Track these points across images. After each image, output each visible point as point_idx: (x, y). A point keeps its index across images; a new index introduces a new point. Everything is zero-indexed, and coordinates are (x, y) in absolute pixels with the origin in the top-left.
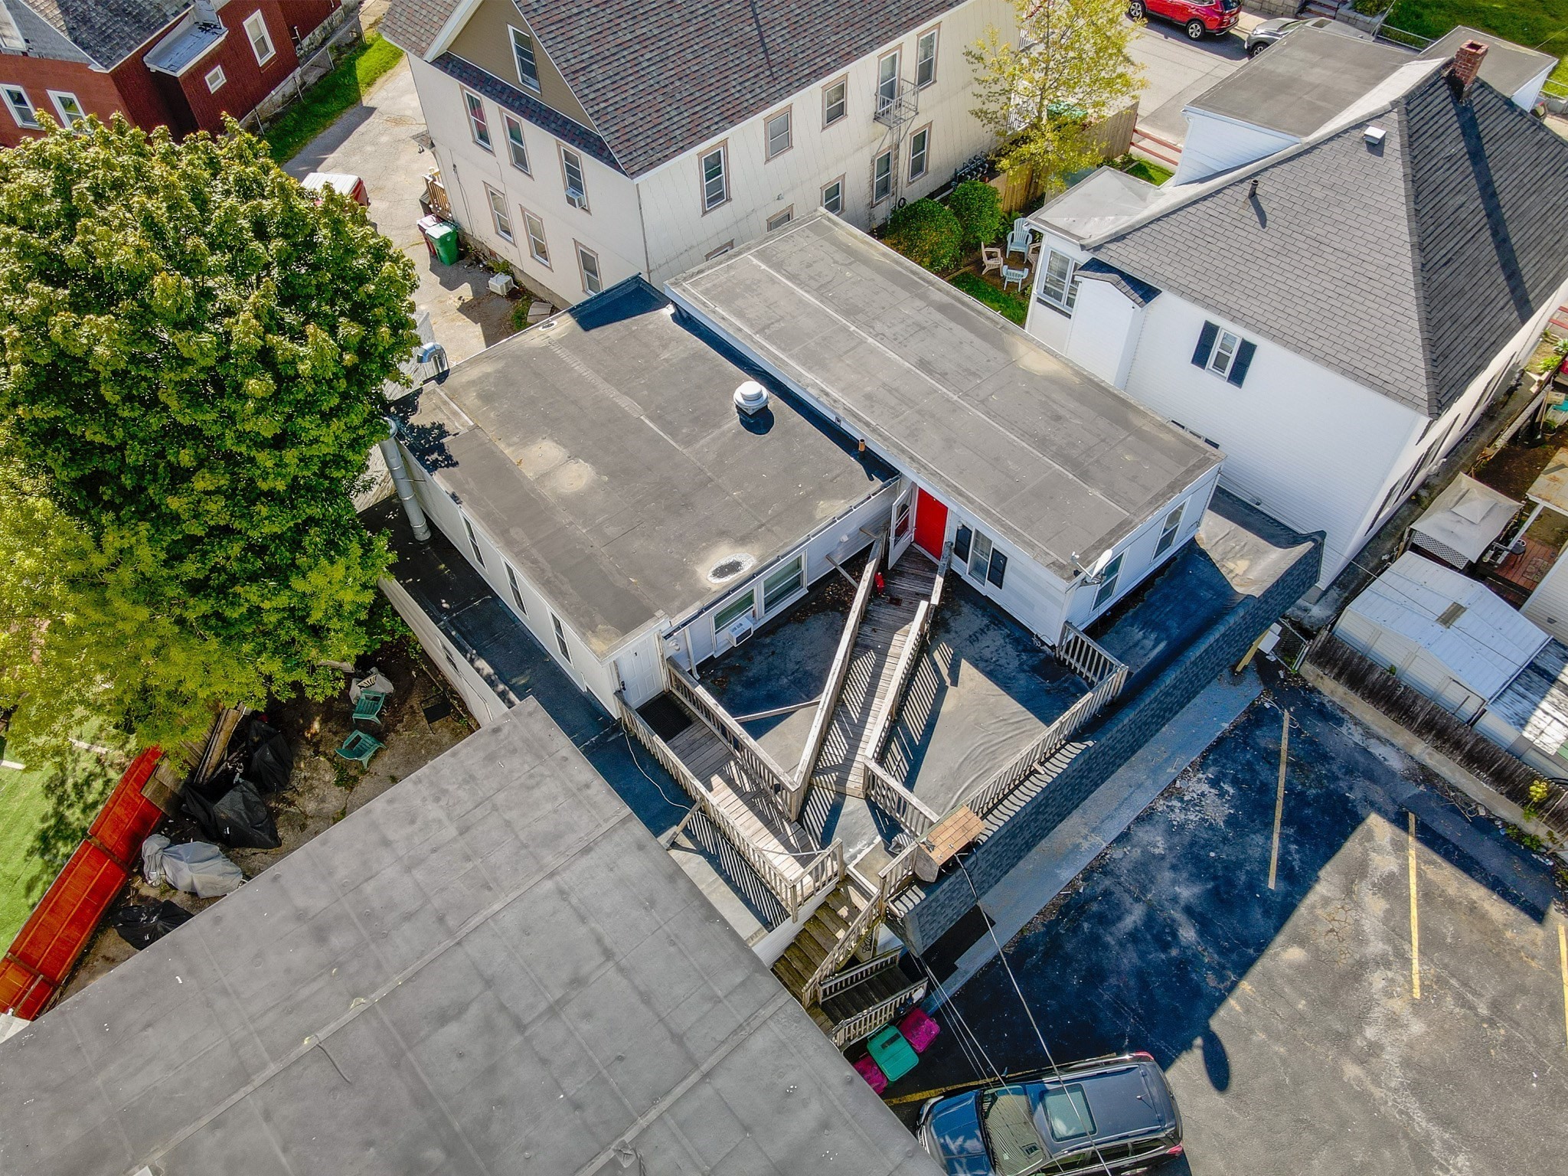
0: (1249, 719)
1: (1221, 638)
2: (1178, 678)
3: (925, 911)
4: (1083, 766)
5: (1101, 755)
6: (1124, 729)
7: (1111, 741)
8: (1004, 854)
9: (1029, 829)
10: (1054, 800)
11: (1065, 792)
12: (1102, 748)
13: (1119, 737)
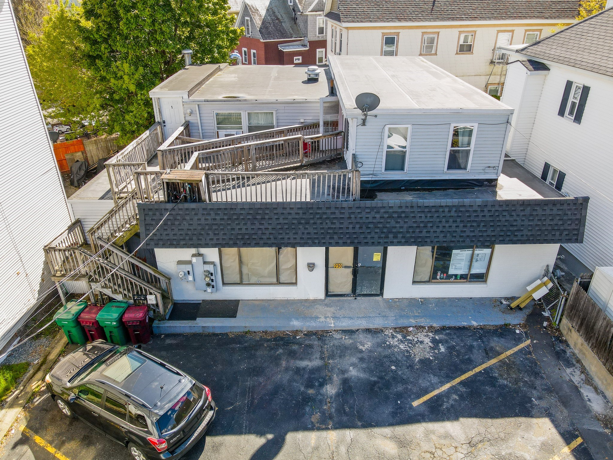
0: (496, 330)
1: (454, 209)
2: (404, 209)
3: (151, 213)
4: (301, 212)
5: (319, 217)
6: (342, 211)
7: (329, 211)
8: (221, 227)
9: (245, 224)
10: (270, 219)
11: (281, 221)
12: (320, 211)
13: (338, 215)
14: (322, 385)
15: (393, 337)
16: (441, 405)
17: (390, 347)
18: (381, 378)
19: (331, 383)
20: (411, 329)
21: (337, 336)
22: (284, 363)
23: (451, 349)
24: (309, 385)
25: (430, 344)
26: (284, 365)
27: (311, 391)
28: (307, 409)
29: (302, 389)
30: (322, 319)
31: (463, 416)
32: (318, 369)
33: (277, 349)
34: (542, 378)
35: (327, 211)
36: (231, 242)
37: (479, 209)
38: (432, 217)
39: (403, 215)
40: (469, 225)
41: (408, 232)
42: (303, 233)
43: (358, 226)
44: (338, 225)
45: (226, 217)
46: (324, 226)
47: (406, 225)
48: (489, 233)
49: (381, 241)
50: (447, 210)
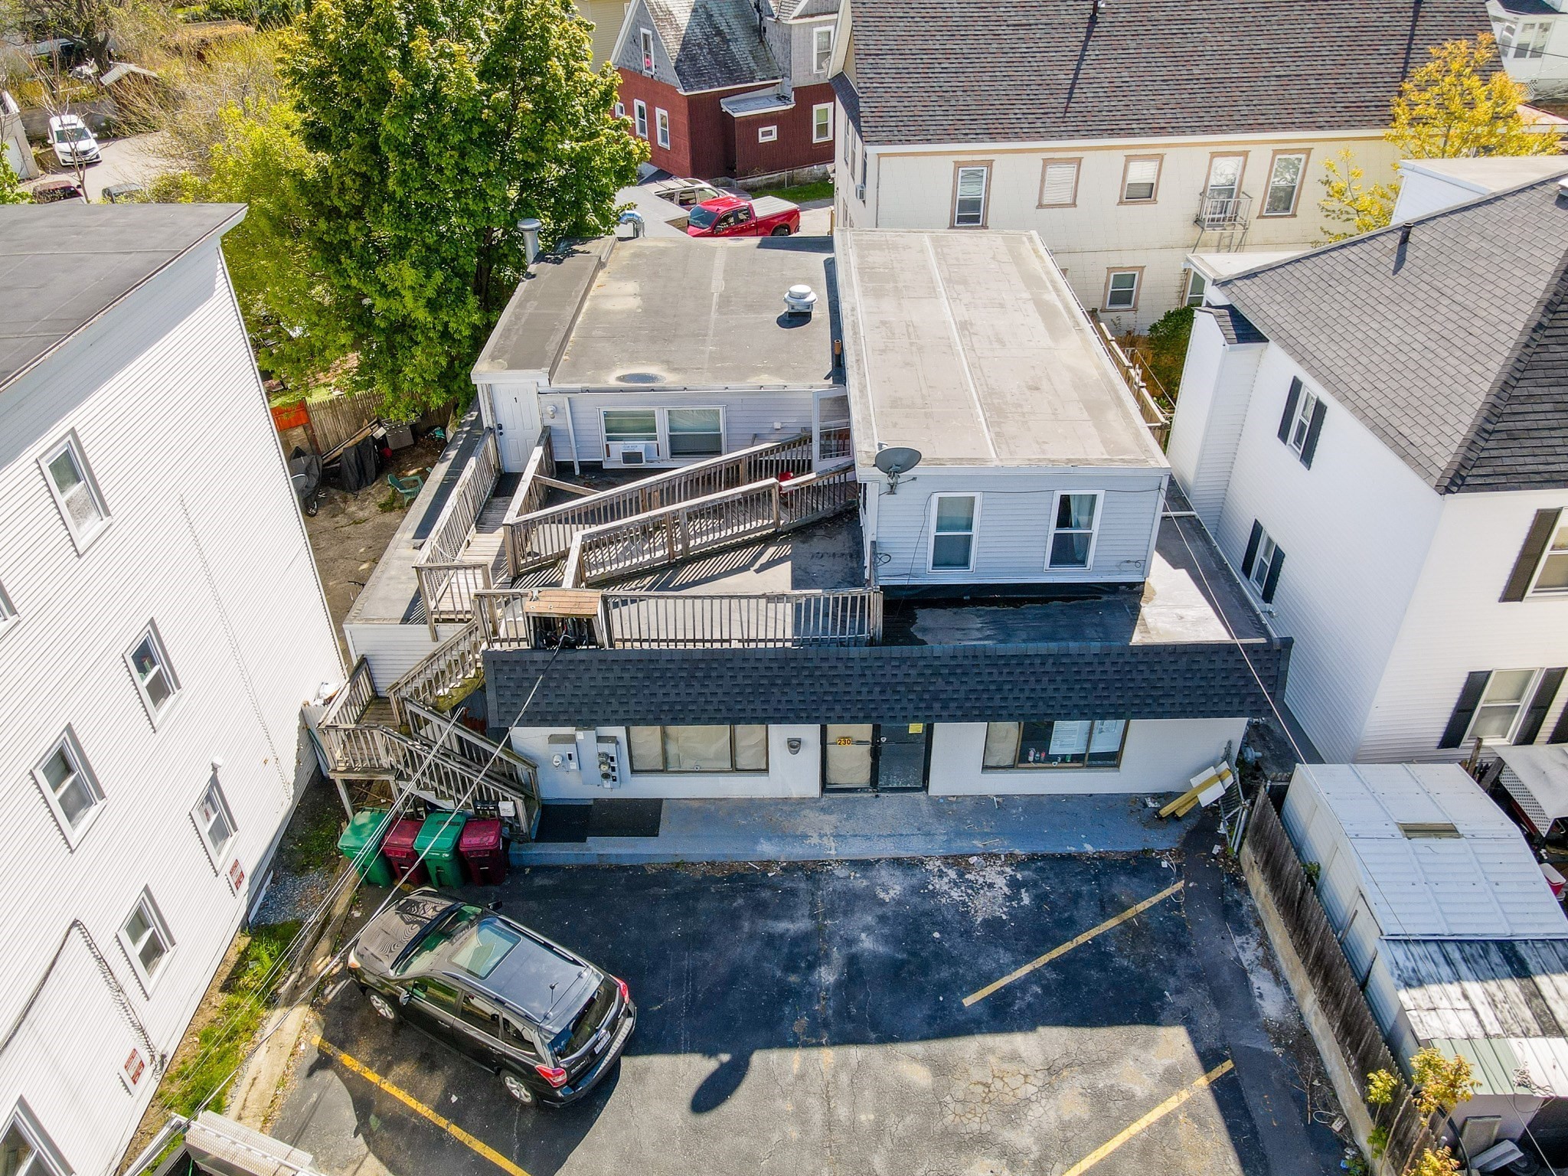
1: (1051, 661)
2: (960, 661)
3: (506, 668)
4: (774, 665)
5: (807, 673)
6: (850, 665)
7: (825, 665)
8: (633, 691)
9: (676, 686)
10: (720, 677)
11: (740, 680)
12: (810, 665)
13: (842, 670)
14: (812, 967)
15: (941, 875)
16: (1011, 1005)
17: (934, 894)
18: (914, 954)
19: (828, 964)
20: (973, 860)
21: (840, 872)
22: (746, 926)
23: (1040, 898)
24: (791, 967)
25: (1006, 889)
26: (746, 930)
27: (793, 978)
28: (787, 1010)
29: (779, 974)
30: (815, 840)
31: (1044, 1024)
32: (805, 938)
33: (734, 898)
34: (1190, 953)
35: (823, 665)
36: (651, 716)
37: (1096, 661)
38: (1010, 673)
39: (959, 671)
40: (1077, 687)
41: (968, 699)
42: (779, 701)
43: (877, 689)
44: (841, 688)
45: (640, 675)
46: (818, 689)
47: (964, 688)
48: (1113, 700)
49: (919, 714)
50: (1038, 661)
